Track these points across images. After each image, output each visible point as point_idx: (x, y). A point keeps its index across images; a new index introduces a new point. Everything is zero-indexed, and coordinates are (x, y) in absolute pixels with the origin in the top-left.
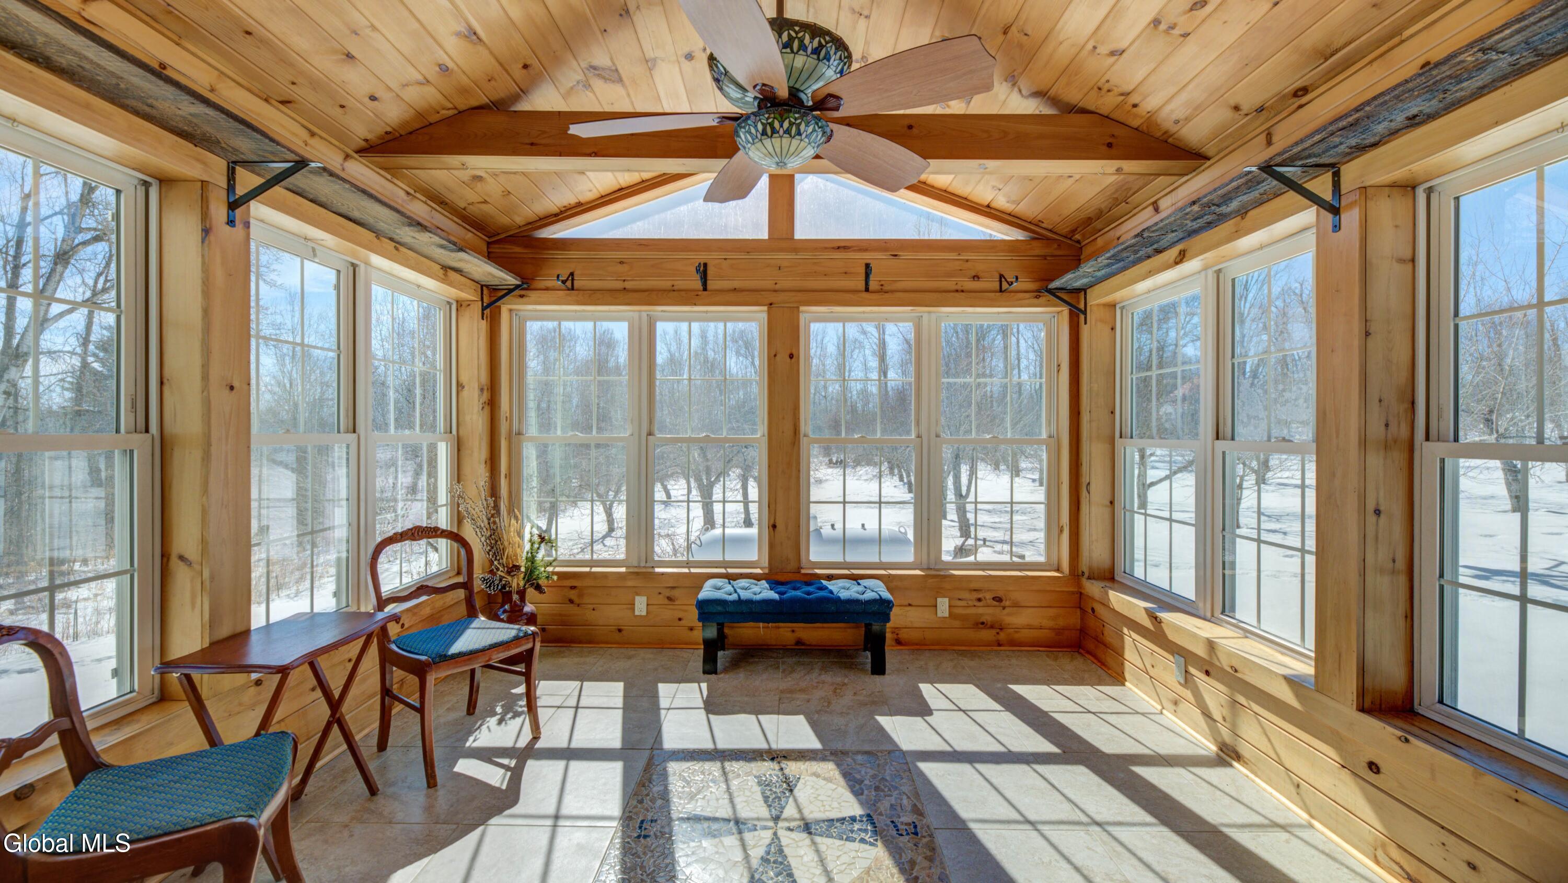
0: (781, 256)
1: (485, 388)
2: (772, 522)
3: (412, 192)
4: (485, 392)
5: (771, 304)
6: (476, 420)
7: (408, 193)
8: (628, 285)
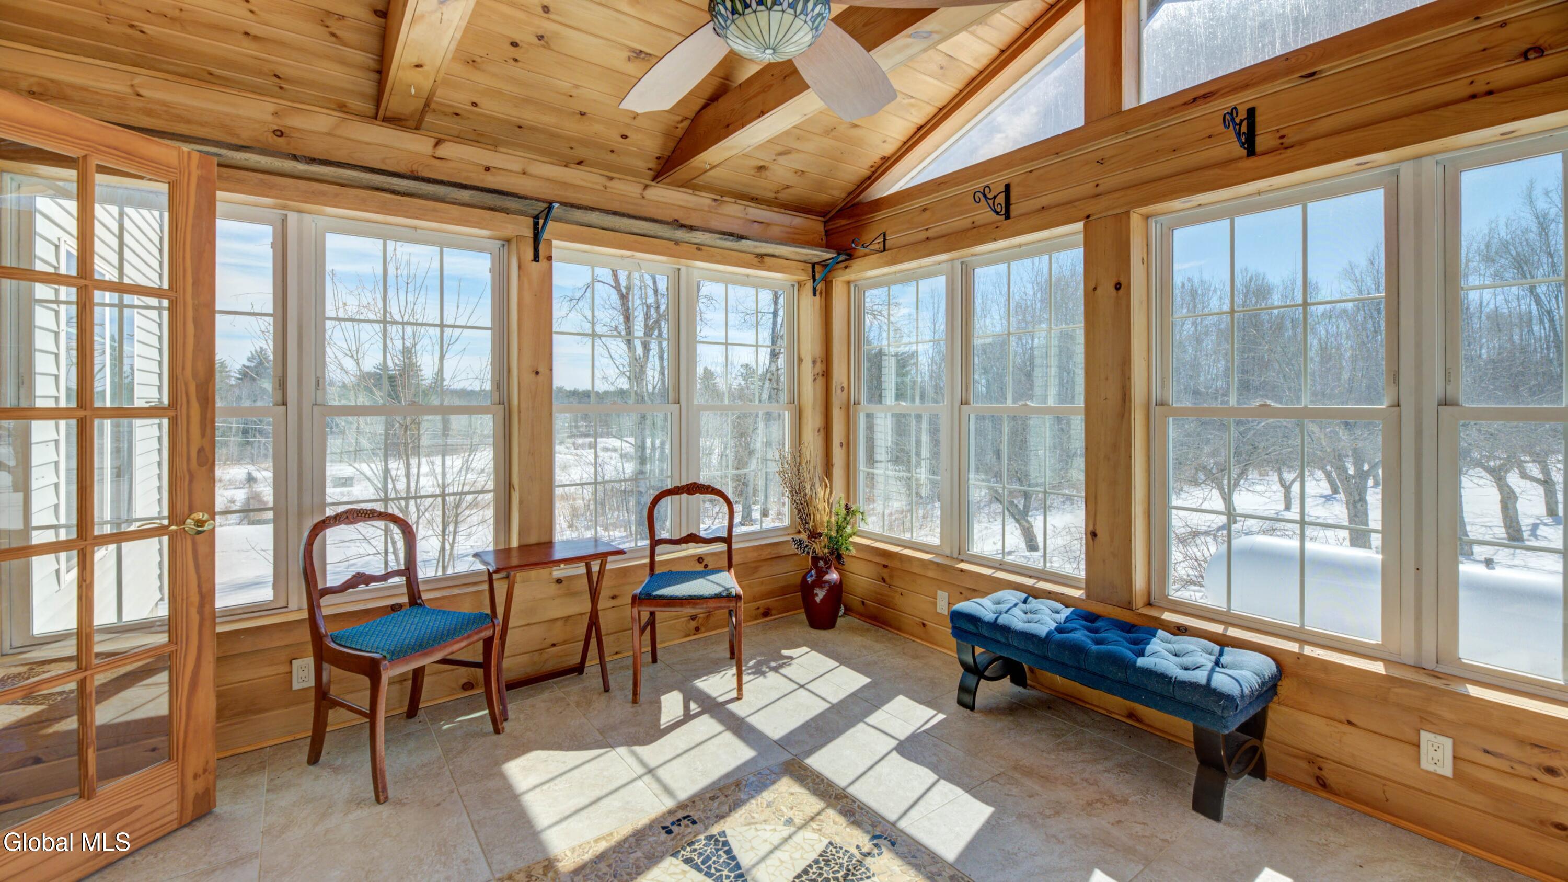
0: (1105, 142)
1: (819, 360)
2: (1091, 528)
3: (718, 197)
4: (818, 364)
5: (1088, 217)
6: (810, 392)
7: (715, 200)
8: (930, 234)
